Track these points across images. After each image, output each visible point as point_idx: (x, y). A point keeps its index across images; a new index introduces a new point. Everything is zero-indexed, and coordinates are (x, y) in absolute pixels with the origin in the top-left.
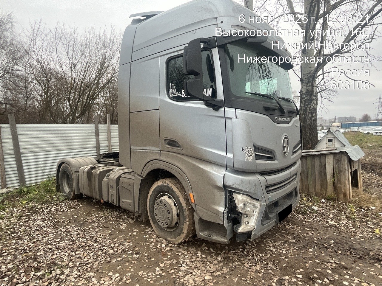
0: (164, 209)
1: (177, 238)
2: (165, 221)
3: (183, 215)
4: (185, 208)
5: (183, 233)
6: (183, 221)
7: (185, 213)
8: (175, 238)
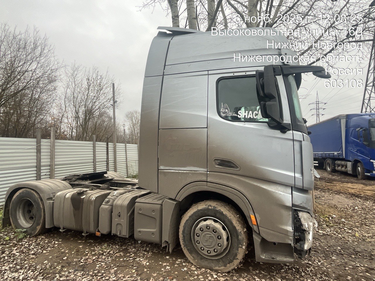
0: (213, 235)
1: (228, 265)
2: (214, 249)
3: (238, 239)
4: (241, 232)
5: (237, 259)
6: (238, 245)
7: (240, 237)
8: (225, 266)
